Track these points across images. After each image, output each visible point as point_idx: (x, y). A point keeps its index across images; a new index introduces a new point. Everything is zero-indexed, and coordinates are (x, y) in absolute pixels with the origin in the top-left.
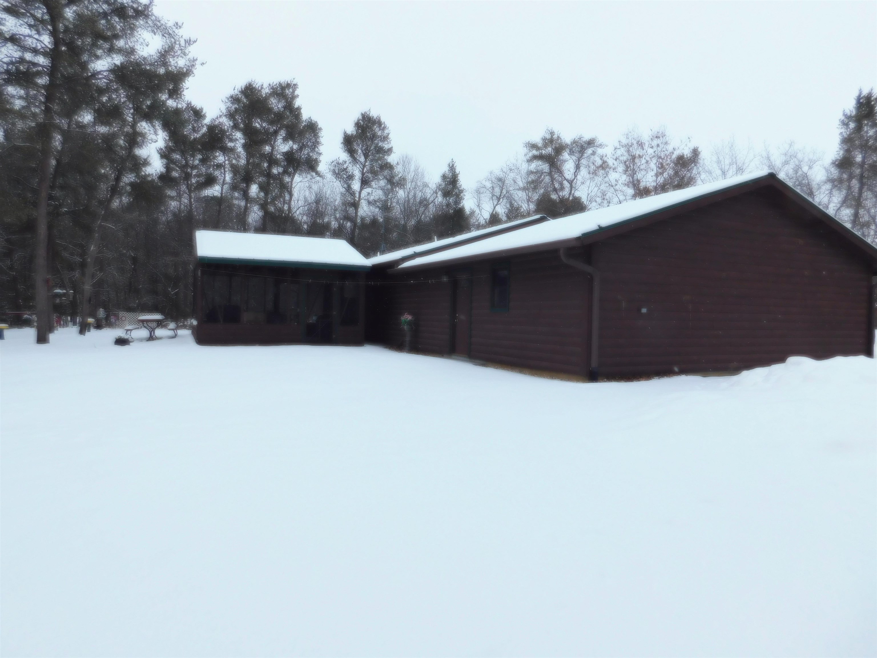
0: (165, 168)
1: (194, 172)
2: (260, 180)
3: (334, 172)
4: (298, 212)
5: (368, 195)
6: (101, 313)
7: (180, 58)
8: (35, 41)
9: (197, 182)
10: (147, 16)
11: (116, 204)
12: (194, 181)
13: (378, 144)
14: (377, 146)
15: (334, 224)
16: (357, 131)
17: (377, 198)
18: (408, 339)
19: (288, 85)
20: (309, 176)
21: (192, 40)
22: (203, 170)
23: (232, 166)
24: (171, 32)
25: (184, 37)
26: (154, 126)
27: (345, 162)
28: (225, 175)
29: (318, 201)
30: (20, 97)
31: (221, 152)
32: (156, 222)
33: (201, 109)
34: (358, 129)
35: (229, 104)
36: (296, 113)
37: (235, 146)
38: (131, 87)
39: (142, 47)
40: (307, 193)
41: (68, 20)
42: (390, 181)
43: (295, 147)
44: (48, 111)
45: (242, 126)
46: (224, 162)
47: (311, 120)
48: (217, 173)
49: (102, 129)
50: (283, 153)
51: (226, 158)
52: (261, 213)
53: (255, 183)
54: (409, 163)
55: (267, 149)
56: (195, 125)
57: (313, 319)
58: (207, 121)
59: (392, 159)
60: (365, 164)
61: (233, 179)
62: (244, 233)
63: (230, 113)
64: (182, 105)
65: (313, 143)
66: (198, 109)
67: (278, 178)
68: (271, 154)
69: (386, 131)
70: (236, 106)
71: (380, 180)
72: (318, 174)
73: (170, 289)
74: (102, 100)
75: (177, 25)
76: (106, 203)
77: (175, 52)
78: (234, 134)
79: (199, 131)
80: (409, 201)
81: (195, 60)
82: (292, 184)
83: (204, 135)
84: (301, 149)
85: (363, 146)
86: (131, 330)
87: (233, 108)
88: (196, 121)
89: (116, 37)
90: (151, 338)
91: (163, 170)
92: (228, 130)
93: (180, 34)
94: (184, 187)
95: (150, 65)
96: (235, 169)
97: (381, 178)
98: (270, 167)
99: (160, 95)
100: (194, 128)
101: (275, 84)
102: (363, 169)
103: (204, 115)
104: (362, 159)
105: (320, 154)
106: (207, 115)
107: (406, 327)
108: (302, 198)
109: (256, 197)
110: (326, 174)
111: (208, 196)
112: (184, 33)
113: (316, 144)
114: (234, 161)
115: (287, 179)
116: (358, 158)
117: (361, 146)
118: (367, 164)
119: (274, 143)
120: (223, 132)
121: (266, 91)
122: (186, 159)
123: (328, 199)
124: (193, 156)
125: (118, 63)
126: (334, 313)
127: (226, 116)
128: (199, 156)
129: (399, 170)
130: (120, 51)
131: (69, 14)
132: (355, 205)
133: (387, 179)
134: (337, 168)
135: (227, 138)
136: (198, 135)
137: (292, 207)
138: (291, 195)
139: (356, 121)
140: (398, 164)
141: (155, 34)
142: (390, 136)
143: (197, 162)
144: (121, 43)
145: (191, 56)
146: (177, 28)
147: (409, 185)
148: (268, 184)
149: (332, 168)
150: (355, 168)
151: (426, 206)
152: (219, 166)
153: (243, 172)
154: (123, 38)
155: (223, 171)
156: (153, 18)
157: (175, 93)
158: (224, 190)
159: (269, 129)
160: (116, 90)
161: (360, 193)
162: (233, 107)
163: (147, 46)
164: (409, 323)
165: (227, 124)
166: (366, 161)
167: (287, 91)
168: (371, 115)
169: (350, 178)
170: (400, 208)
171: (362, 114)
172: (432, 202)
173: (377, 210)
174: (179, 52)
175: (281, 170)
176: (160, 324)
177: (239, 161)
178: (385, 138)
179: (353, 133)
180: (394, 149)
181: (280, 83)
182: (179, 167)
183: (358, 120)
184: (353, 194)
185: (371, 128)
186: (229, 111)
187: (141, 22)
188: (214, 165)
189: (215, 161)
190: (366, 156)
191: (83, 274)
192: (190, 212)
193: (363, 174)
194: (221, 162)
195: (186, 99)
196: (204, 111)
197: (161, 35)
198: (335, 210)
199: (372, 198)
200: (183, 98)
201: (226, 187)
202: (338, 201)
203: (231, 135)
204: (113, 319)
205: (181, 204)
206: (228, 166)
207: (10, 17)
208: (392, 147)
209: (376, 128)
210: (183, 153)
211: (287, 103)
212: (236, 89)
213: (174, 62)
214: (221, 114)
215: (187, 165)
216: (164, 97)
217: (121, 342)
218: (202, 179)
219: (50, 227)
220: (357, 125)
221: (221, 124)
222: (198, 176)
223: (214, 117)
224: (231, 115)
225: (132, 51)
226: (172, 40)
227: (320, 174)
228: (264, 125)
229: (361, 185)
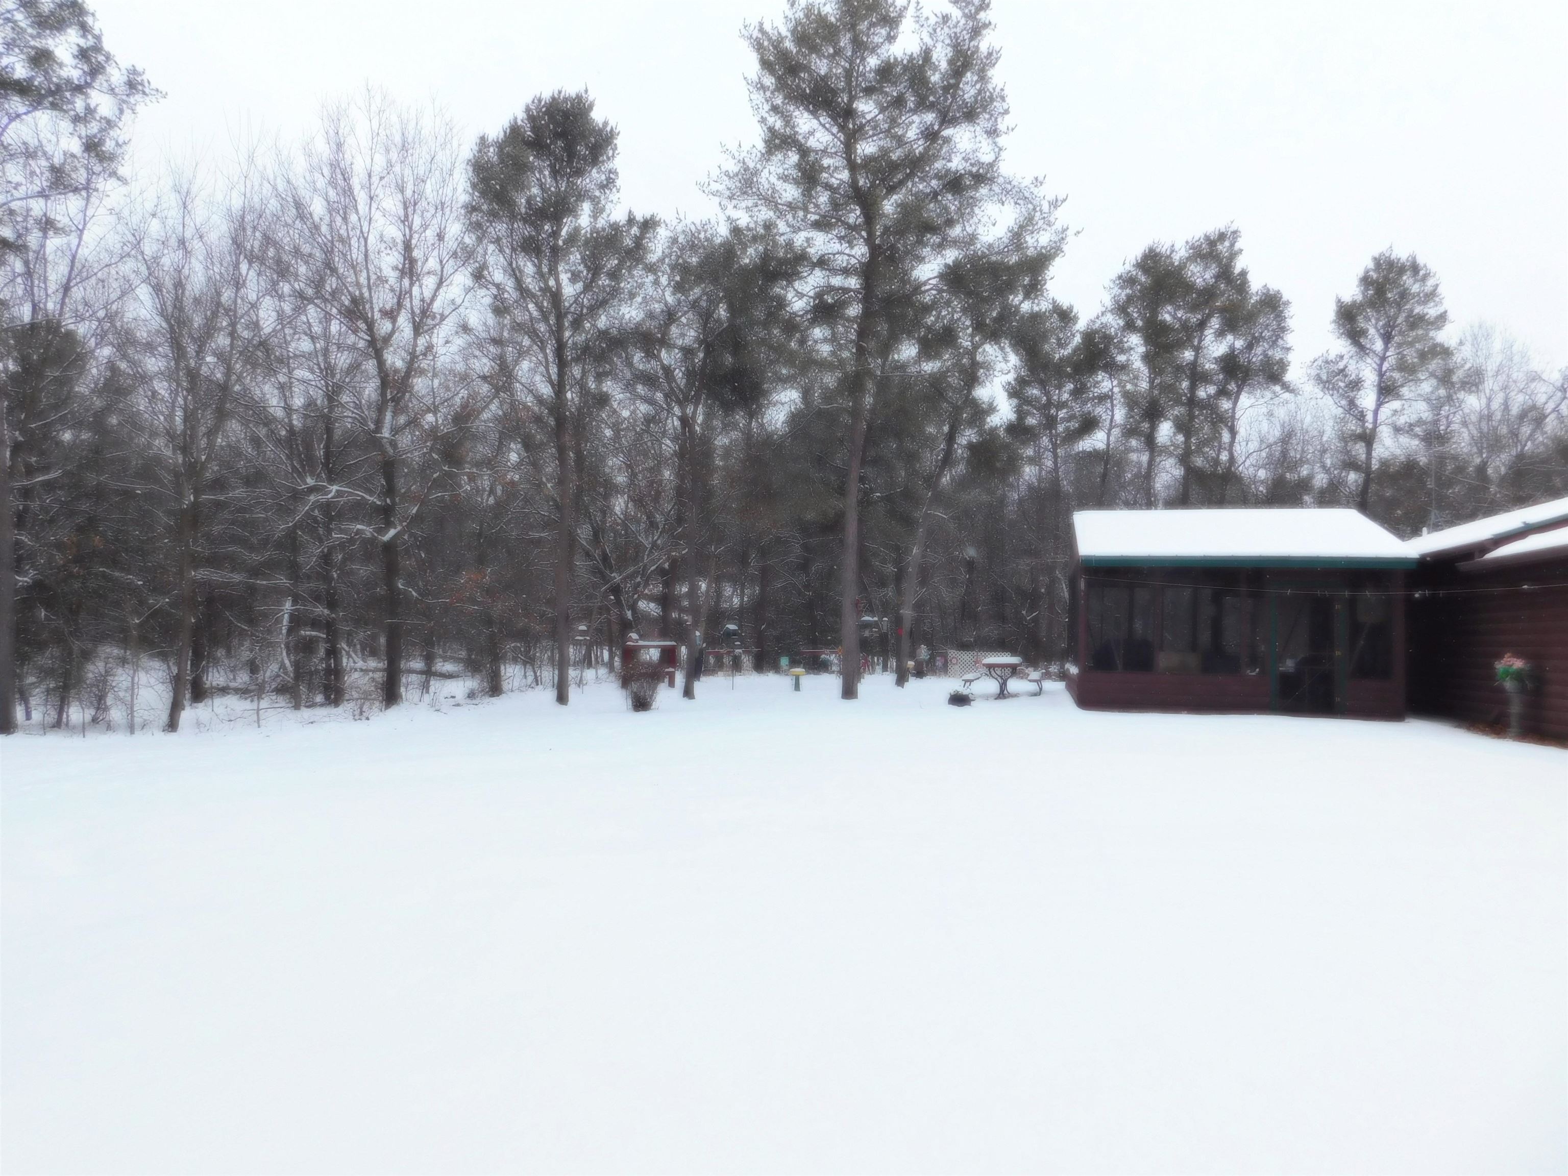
0: (1015, 412)
1: (1062, 414)
2: (1176, 412)
3: (1318, 378)
4: (1248, 463)
5: (1393, 415)
6: (923, 652)
7: (1041, 232)
8: (846, 257)
9: (1067, 429)
10: (992, 180)
11: (946, 480)
12: (1061, 428)
13: (1412, 311)
14: (1410, 315)
15: (1320, 480)
16: (1363, 294)
17: (1414, 418)
18: (1515, 708)
19: (1222, 236)
20: (1268, 395)
21: (1059, 198)
22: (1077, 408)
23: (1126, 395)
24: (1027, 195)
25: (1048, 198)
26: (1002, 349)
27: (1342, 357)
28: (1112, 411)
29: (1287, 438)
30: (825, 340)
31: (1106, 372)
32: (1002, 501)
33: (1071, 308)
34: (1366, 289)
35: (1117, 291)
36: (1240, 284)
37: (1128, 360)
38: (969, 294)
39: (986, 229)
40: (1265, 426)
41: (887, 216)
42: (1445, 378)
43: (1239, 344)
44: (861, 352)
45: (1139, 323)
46: (1111, 390)
47: (1268, 290)
48: (1099, 410)
49: (929, 367)
50: (1215, 358)
51: (1115, 383)
52: (1179, 472)
53: (1167, 419)
54: (1488, 336)
55: (1188, 355)
56: (1061, 335)
57: (1289, 665)
58: (1081, 325)
59: (1445, 336)
60: (1385, 354)
61: (1129, 416)
62: (1147, 509)
63: (1119, 305)
64: (1044, 306)
65: (1273, 330)
66: (1065, 308)
67: (1209, 405)
68: (1194, 365)
69: (1430, 282)
70: (1128, 291)
71: (1421, 381)
72: (1286, 387)
73: (1024, 612)
74: (926, 323)
75: (1037, 182)
76: (931, 480)
77: (1033, 225)
78: (1125, 340)
79: (1067, 345)
80: (1489, 417)
81: (1064, 230)
82: (1234, 413)
83: (1075, 350)
84: (1250, 347)
85: (1378, 320)
86: (971, 681)
87: (1123, 297)
88: (1063, 329)
89: (950, 223)
90: (1002, 694)
91: (1012, 416)
92: (1116, 334)
93: (1041, 195)
94: (1045, 441)
95: (998, 253)
96: (1131, 400)
97: (1423, 378)
98: (1193, 388)
99: (1011, 297)
100: (1059, 340)
101: (1196, 238)
102: (1381, 366)
103: (1074, 316)
104: (1379, 345)
105: (1288, 349)
106: (1080, 315)
107: (1509, 685)
108: (1255, 437)
109: (1169, 443)
110: (1300, 386)
111: (1084, 452)
112: (1047, 192)
113: (1281, 330)
114: (1129, 387)
115: (1225, 405)
116: (1368, 346)
117: (1373, 321)
118: (1388, 354)
119: (1200, 341)
120: (1107, 339)
121: (1181, 253)
122: (1047, 394)
123: (1307, 432)
124: (1060, 387)
125: (950, 261)
126: (1338, 653)
127: (1111, 311)
128: (1070, 386)
129: (1465, 357)
130: (955, 243)
131: (888, 207)
132: (1368, 438)
133: (1436, 377)
134: (1325, 371)
135: (1115, 348)
136: (1067, 352)
137: (1235, 454)
138: (1233, 432)
139: (1361, 273)
140: (1461, 343)
141: (1003, 204)
142: (1440, 290)
143: (1065, 396)
144: (956, 231)
145: (1058, 226)
146: (1036, 186)
147: (1489, 384)
148: (1192, 417)
149: (1314, 372)
150: (1362, 365)
151: (1539, 421)
152: (1103, 398)
153: (1144, 403)
154: (958, 222)
155: (1109, 405)
156: (1001, 180)
157: (1034, 289)
158: (1112, 439)
159: (1187, 320)
160: (948, 303)
161: (1376, 413)
162: (1124, 294)
163: (994, 225)
164: (1518, 676)
165: (1114, 323)
166: (1386, 349)
167: (1220, 247)
168: (1393, 257)
169: (1353, 387)
170: (1470, 433)
171: (1375, 259)
172: (1554, 410)
173: (1416, 442)
174: (1041, 223)
175: (1212, 390)
176: (1014, 670)
177: (1136, 385)
178: (1431, 296)
179: (1356, 298)
180: (1451, 315)
181: (1206, 235)
182: (1038, 409)
183: (1367, 272)
184: (1361, 417)
185: (1395, 283)
186: (1117, 302)
187: (983, 191)
188: (1094, 398)
189: (1096, 390)
190: (1387, 338)
191: (899, 591)
192: (1056, 482)
193: (1381, 375)
194: (1106, 390)
195: (1051, 296)
196: (1075, 310)
197: (1013, 204)
198: (1324, 451)
199: (1402, 420)
200: (1045, 294)
201: (1116, 432)
202: (1330, 433)
203: (1121, 342)
204: (939, 662)
205: (1041, 470)
206: (1118, 396)
207: (819, 233)
208: (1446, 312)
209: (1407, 279)
210: (1043, 384)
211: (1220, 268)
212: (1127, 262)
213: (1034, 240)
214: (1104, 309)
215: (1049, 403)
216: (1016, 299)
217: (959, 700)
218: (1074, 425)
219: (861, 521)
220: (1366, 281)
221: (1104, 326)
222: (1071, 418)
223: (1093, 316)
224: (1121, 309)
225: (971, 240)
226: (1030, 206)
227: (1289, 387)
228: (1179, 316)
229: (1378, 399)
